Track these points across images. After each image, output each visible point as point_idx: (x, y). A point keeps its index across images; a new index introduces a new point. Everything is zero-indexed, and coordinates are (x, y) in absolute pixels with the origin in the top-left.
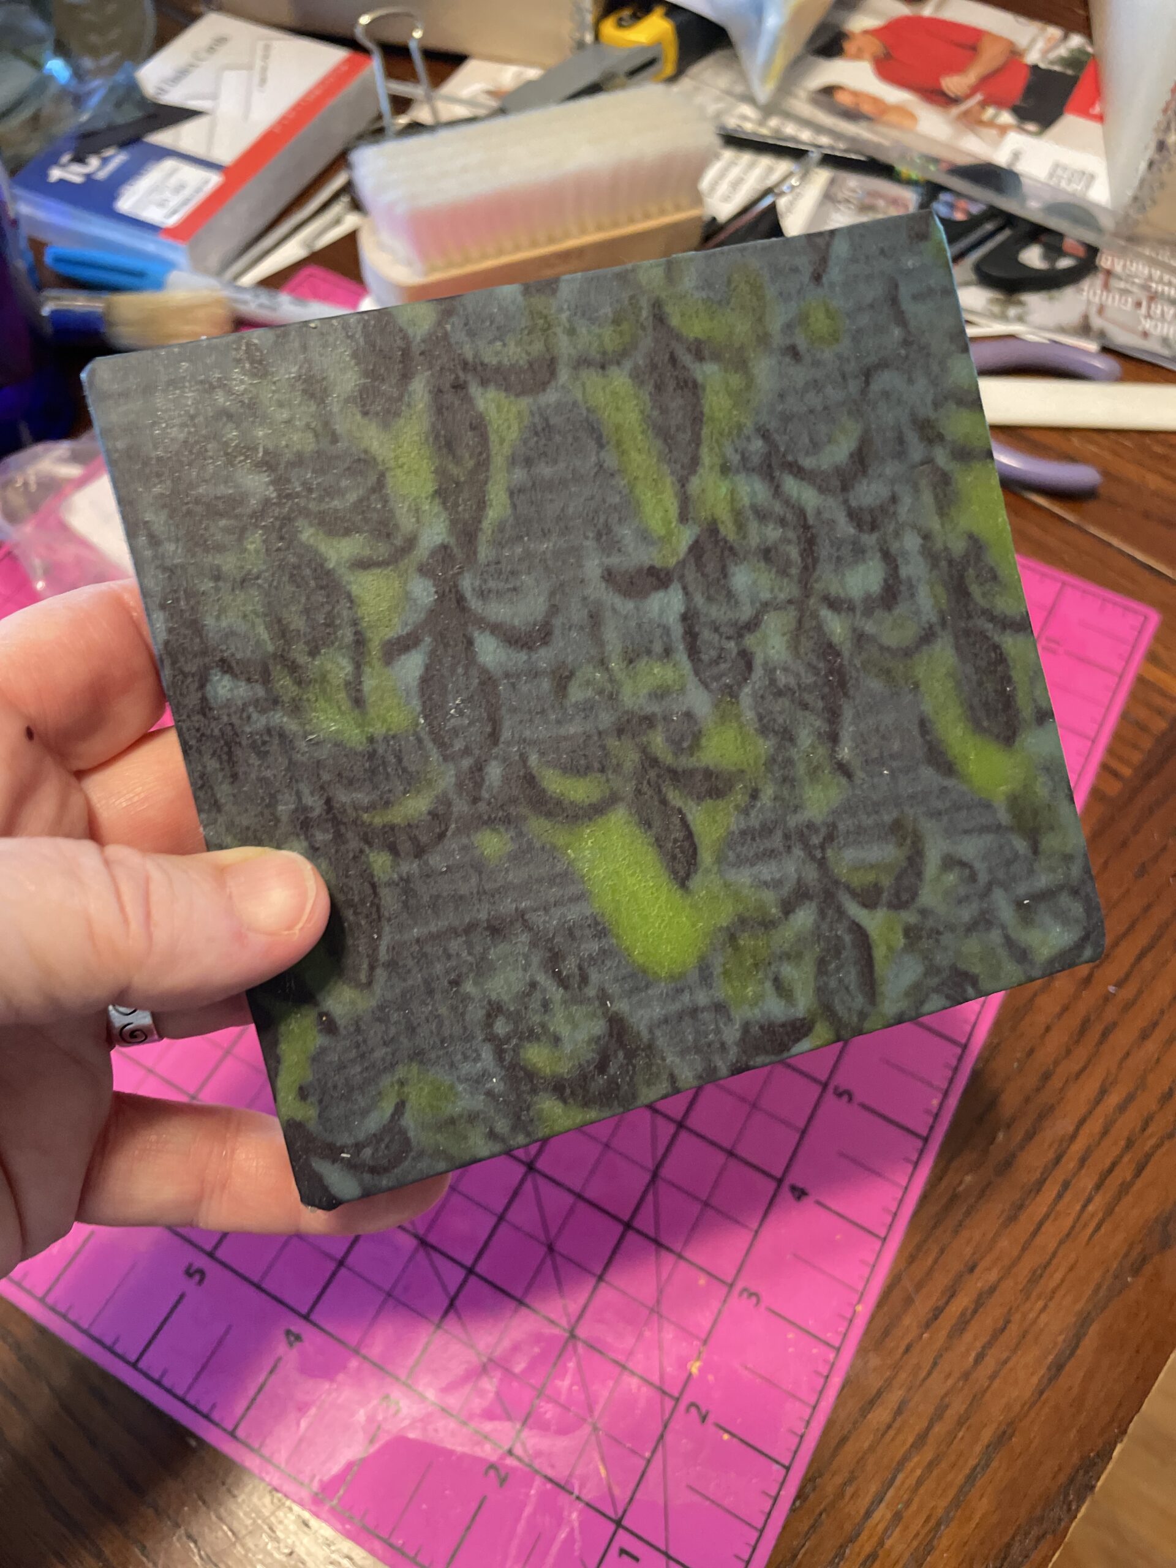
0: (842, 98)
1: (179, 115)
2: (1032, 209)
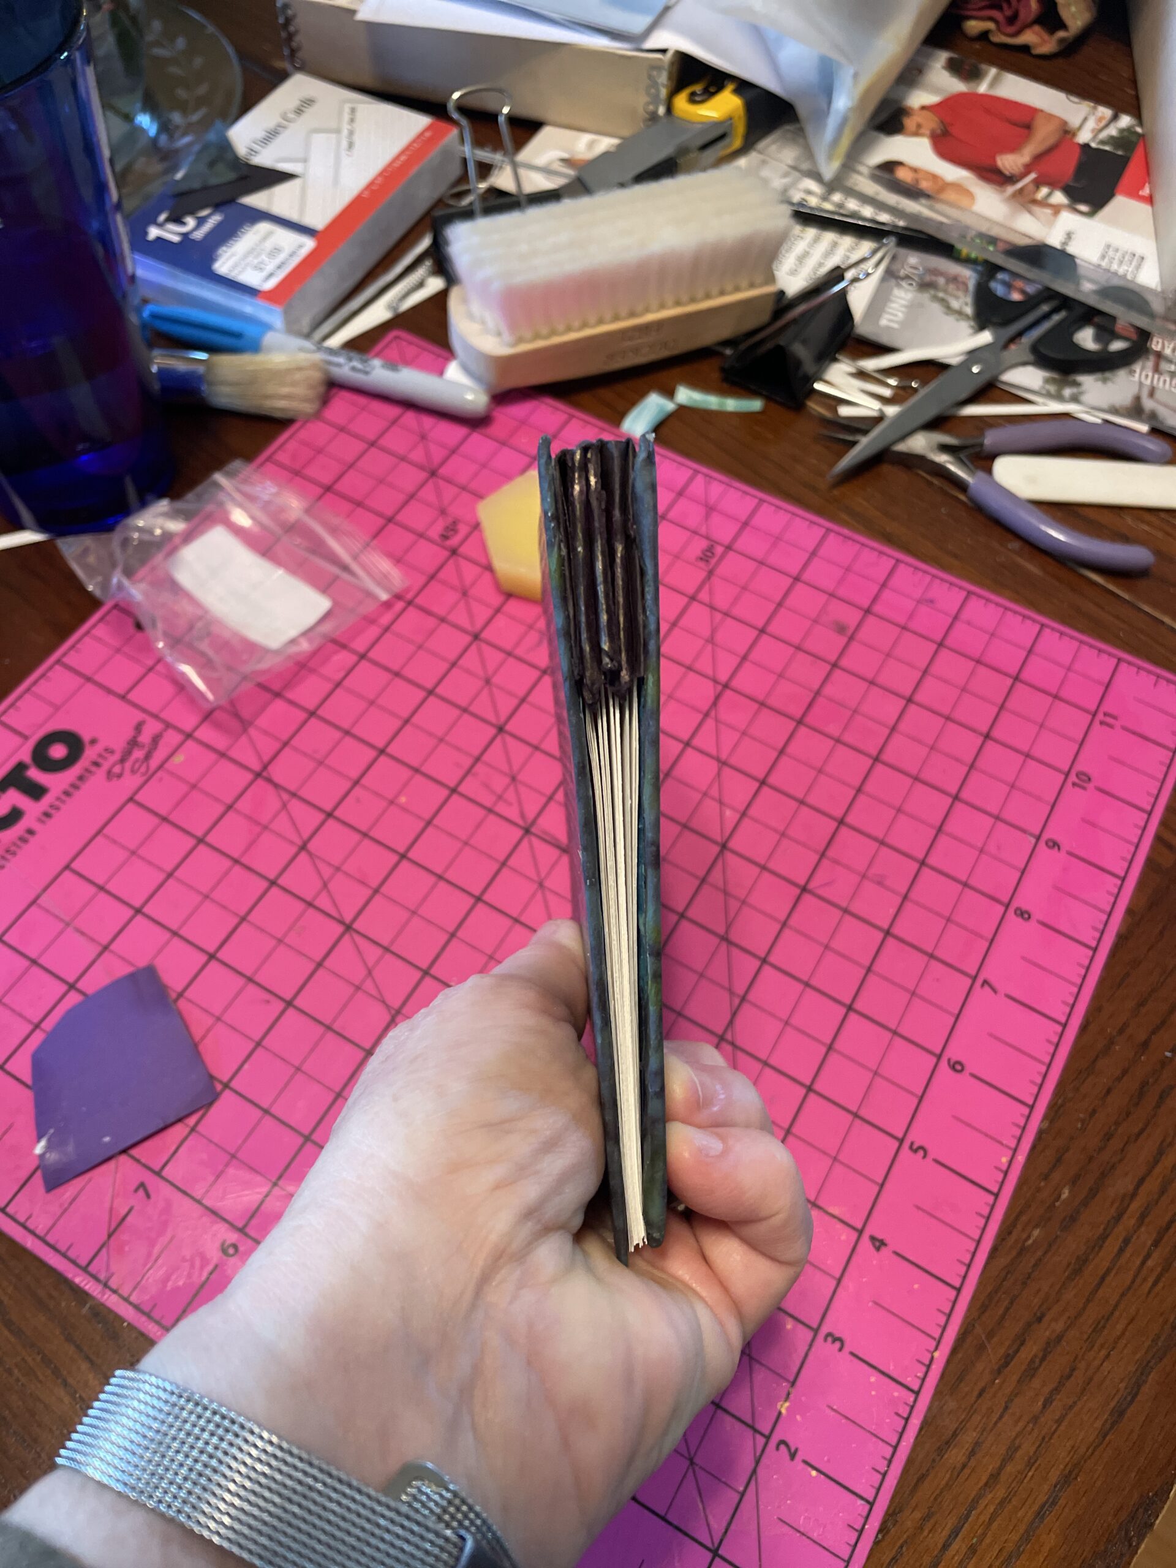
0: (902, 174)
1: (273, 177)
2: (1086, 290)
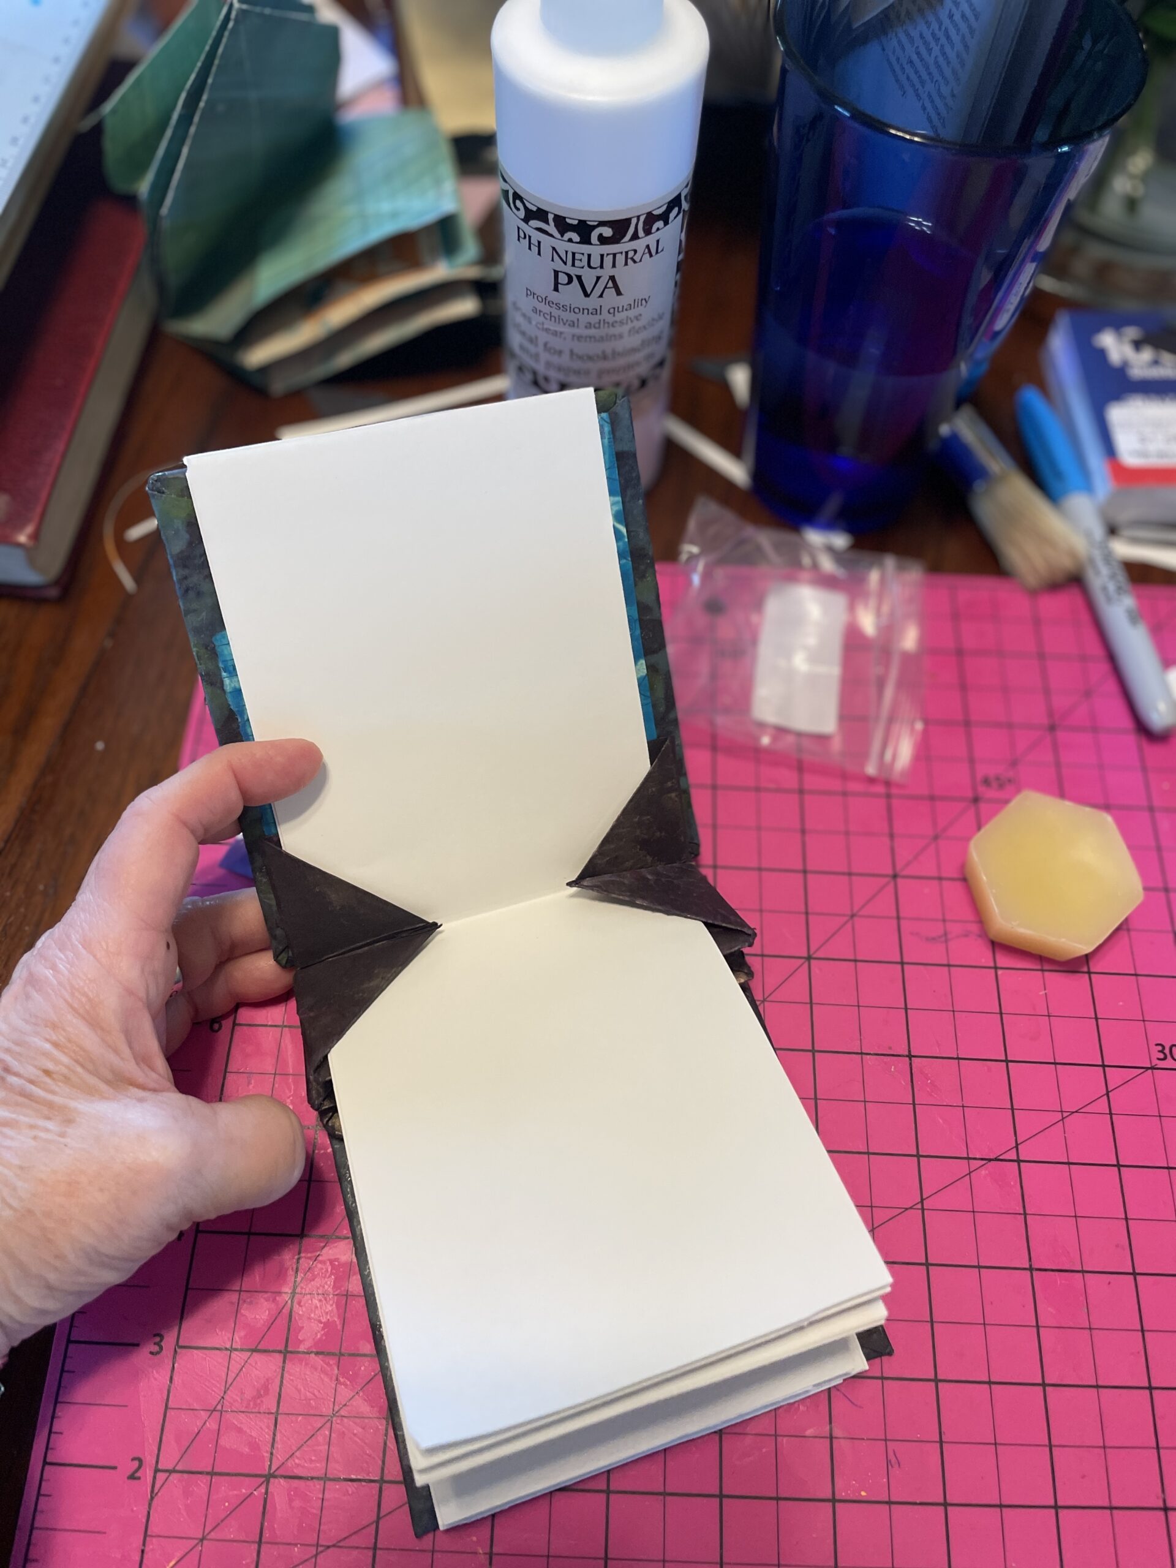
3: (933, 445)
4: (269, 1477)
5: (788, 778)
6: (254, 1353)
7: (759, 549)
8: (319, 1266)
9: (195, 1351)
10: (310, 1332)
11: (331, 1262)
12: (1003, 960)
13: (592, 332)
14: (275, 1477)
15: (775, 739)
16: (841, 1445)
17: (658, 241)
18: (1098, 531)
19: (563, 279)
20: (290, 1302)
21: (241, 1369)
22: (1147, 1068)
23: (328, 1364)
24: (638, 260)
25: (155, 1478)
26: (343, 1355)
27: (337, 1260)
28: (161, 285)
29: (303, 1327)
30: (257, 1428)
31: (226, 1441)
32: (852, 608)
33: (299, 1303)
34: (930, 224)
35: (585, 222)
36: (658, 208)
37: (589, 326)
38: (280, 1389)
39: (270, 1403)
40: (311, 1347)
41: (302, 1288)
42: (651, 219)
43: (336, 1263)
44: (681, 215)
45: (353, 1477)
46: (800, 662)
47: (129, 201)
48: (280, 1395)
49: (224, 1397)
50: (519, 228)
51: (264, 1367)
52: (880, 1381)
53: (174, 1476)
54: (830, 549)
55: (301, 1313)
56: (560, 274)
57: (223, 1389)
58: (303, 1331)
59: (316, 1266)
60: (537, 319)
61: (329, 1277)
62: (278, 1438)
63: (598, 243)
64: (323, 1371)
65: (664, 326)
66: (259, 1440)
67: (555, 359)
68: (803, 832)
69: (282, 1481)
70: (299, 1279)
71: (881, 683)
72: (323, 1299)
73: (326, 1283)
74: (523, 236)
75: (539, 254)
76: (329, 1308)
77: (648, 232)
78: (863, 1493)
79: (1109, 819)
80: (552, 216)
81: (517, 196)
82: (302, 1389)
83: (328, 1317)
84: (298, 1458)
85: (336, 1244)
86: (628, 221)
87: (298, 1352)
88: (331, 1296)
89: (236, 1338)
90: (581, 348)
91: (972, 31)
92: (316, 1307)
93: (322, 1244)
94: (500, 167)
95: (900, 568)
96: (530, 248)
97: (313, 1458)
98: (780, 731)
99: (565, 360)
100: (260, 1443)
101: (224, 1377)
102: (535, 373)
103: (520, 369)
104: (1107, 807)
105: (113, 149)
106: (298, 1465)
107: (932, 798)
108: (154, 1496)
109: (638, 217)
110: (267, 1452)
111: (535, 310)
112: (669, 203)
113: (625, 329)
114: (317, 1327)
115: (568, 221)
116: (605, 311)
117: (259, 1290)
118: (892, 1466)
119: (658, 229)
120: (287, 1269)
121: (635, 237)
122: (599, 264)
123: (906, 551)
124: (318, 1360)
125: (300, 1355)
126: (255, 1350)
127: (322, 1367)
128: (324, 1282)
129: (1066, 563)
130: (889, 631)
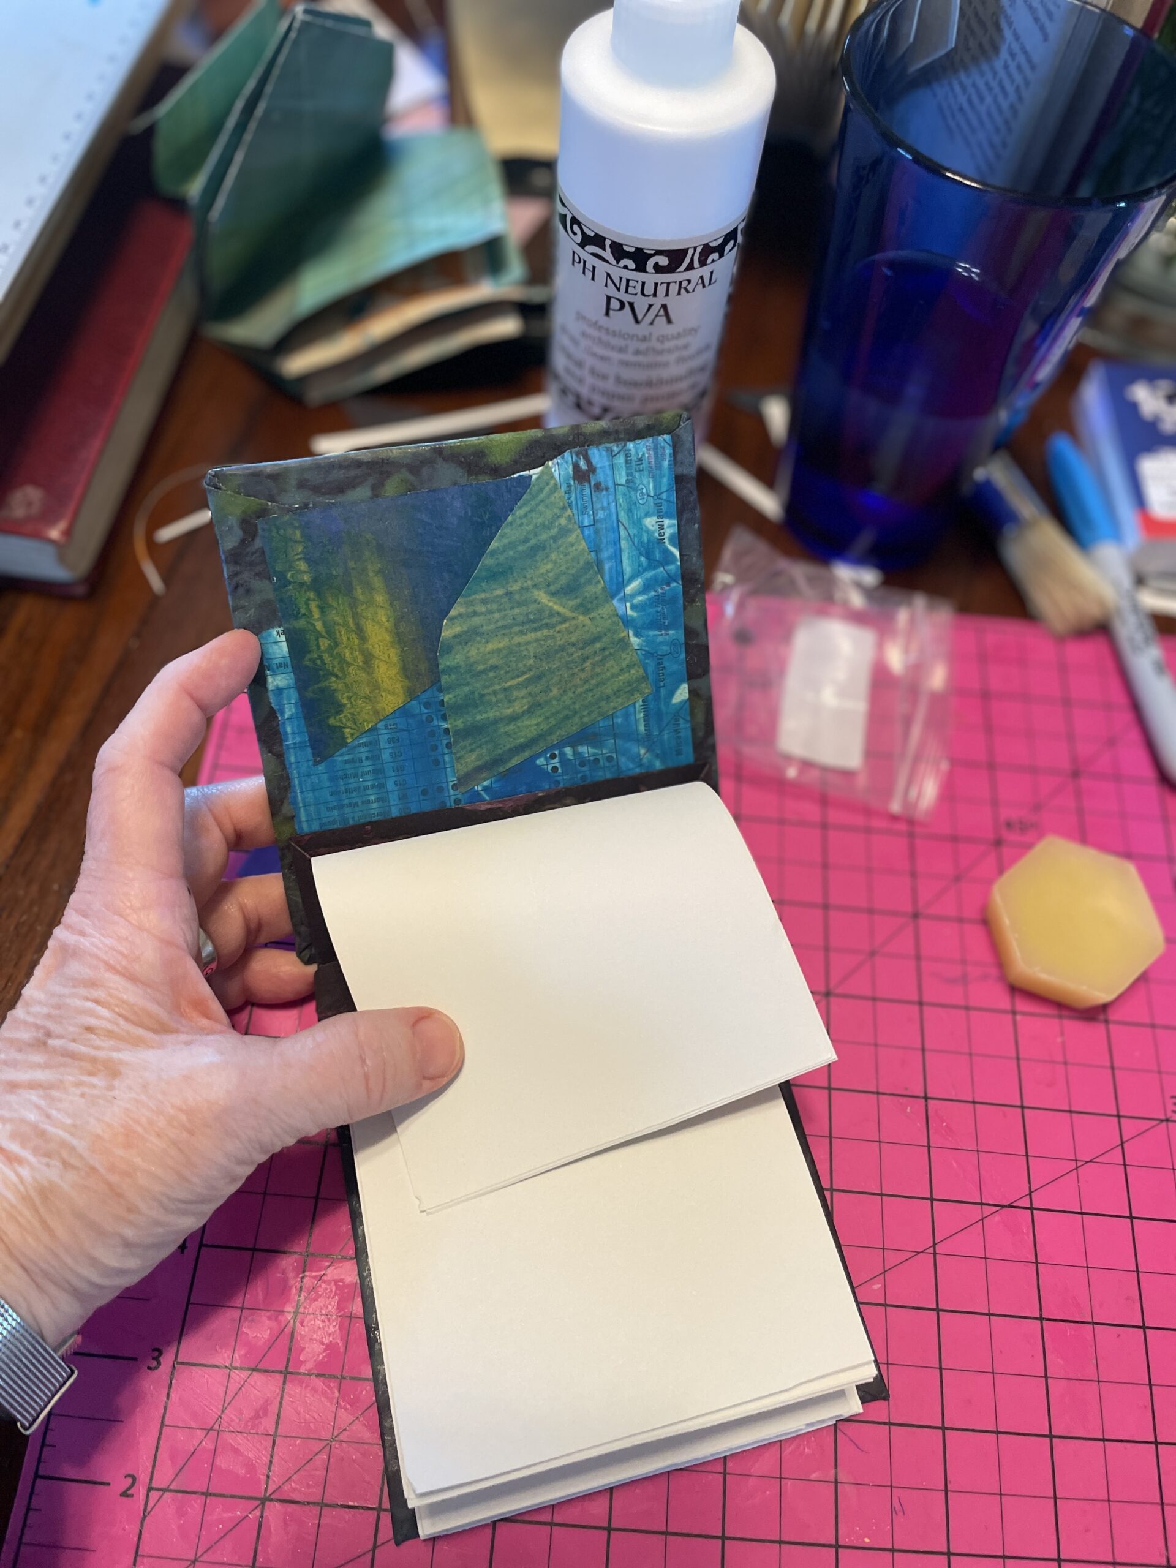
3: (966, 489)
4: (264, 1501)
5: (811, 811)
6: (254, 1373)
7: (792, 583)
8: (324, 1286)
9: (194, 1368)
10: (312, 1351)
11: (336, 1282)
12: (1022, 1005)
13: (640, 358)
14: (271, 1500)
15: (801, 772)
16: (846, 1490)
17: (712, 273)
18: (1126, 580)
19: (615, 304)
20: (292, 1321)
21: (241, 1388)
22: (1162, 1121)
23: (329, 1387)
24: (691, 291)
25: (148, 1495)
26: (345, 1378)
27: (341, 1280)
28: (203, 289)
29: (305, 1348)
30: (253, 1450)
31: (222, 1462)
32: (880, 646)
33: (302, 1324)
34: (978, 271)
35: (641, 250)
36: (715, 240)
37: (637, 352)
38: (280, 1411)
39: (268, 1424)
40: (312, 1368)
41: (305, 1308)
42: (707, 250)
43: (341, 1284)
44: (736, 248)
45: (351, 1503)
46: (829, 697)
47: (177, 205)
48: (279, 1417)
49: (223, 1416)
50: (574, 252)
51: (263, 1387)
52: (887, 1427)
53: (167, 1494)
54: (859, 585)
55: (303, 1333)
56: (613, 301)
57: (221, 1407)
58: (305, 1352)
59: (320, 1286)
60: (584, 343)
61: (333, 1297)
62: (275, 1460)
63: (654, 271)
64: (324, 1394)
65: (710, 356)
66: (256, 1462)
67: (601, 384)
68: (825, 866)
69: (277, 1504)
70: (302, 1298)
71: (908, 721)
72: (326, 1320)
73: (330, 1304)
74: (577, 260)
75: (593, 279)
76: (332, 1330)
77: (703, 263)
78: (867, 1540)
79: (1131, 869)
80: (610, 242)
81: (575, 221)
82: (302, 1411)
83: (331, 1339)
84: (295, 1482)
85: (341, 1265)
86: (685, 252)
87: (299, 1374)
88: (334, 1317)
89: (236, 1355)
90: (628, 374)
91: (1027, 83)
92: (319, 1328)
93: (327, 1264)
94: (559, 189)
95: (930, 608)
96: (584, 273)
97: (311, 1483)
98: (806, 765)
99: (610, 385)
100: (257, 1464)
101: (222, 1395)
102: (578, 396)
103: (564, 391)
104: (1128, 855)
105: (163, 151)
106: (294, 1489)
107: (954, 839)
108: (146, 1514)
109: (695, 248)
110: (263, 1474)
111: (584, 334)
112: (726, 236)
113: (672, 358)
114: (318, 1348)
115: (625, 248)
116: (654, 338)
117: (261, 1308)
118: (897, 1514)
119: (713, 261)
120: (291, 1288)
121: (690, 267)
122: (652, 292)
123: (936, 591)
124: (318, 1383)
125: (300, 1376)
126: (254, 1370)
127: (322, 1389)
128: (328, 1302)
129: (1093, 611)
130: (917, 670)
